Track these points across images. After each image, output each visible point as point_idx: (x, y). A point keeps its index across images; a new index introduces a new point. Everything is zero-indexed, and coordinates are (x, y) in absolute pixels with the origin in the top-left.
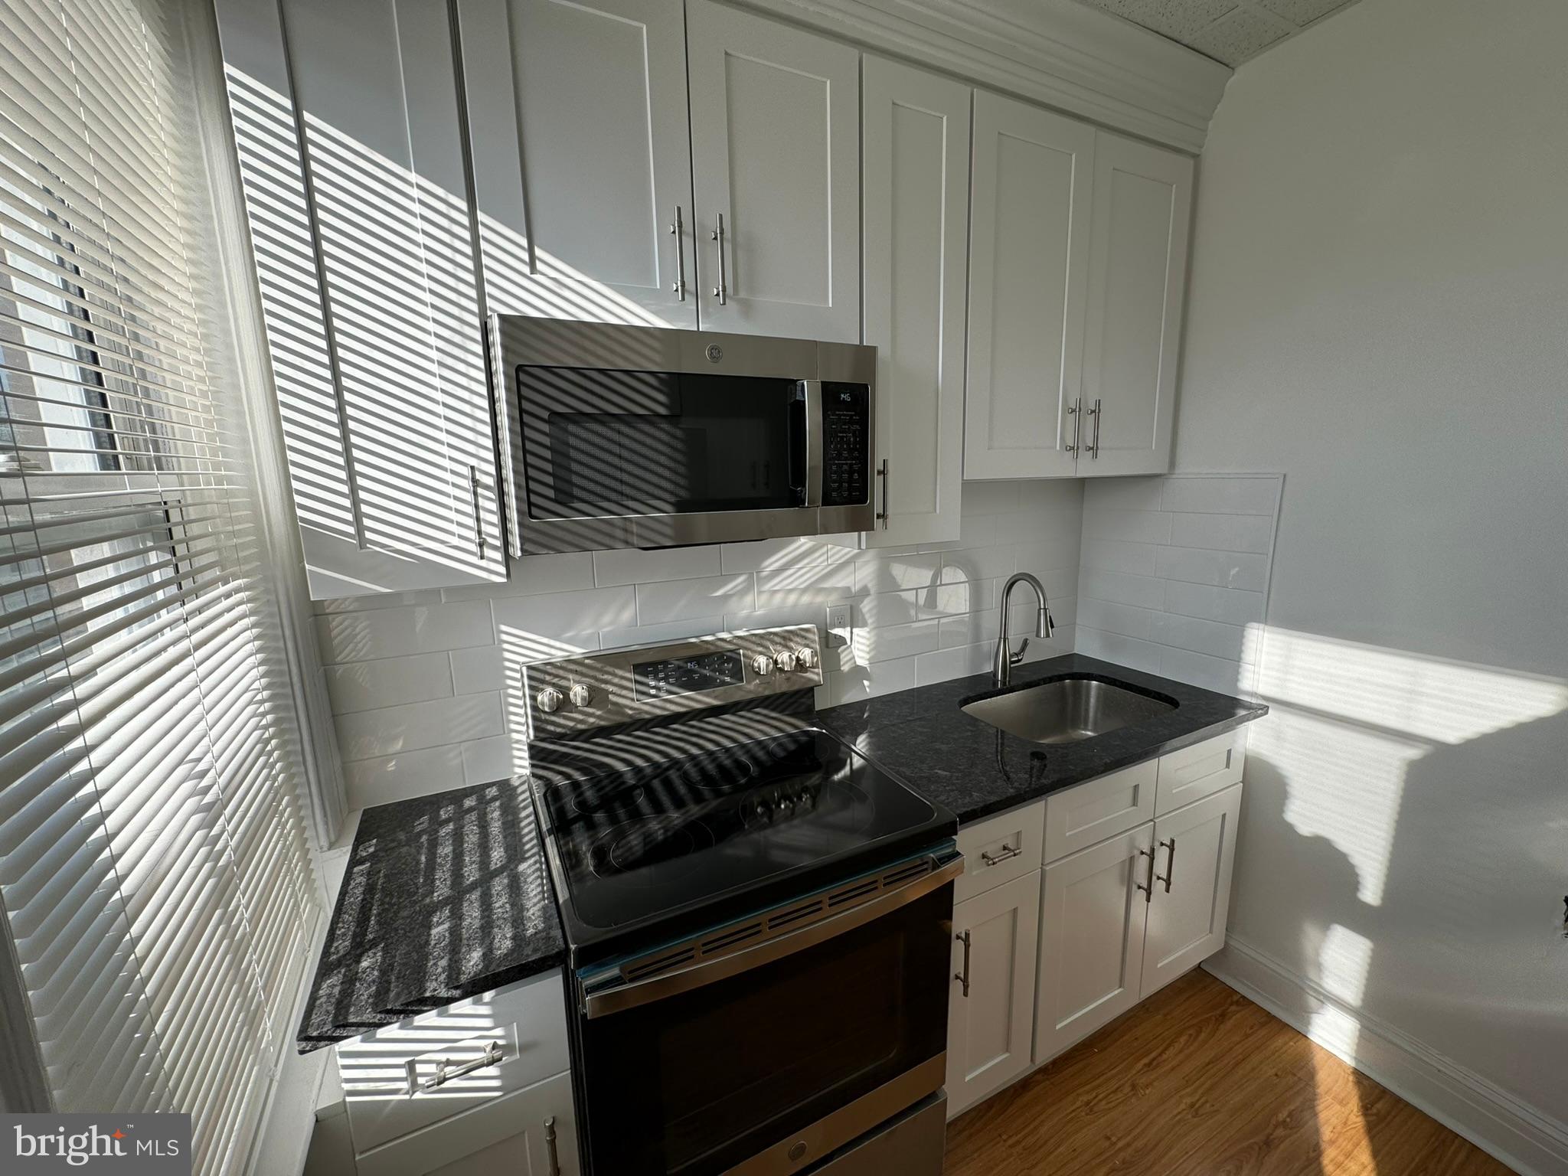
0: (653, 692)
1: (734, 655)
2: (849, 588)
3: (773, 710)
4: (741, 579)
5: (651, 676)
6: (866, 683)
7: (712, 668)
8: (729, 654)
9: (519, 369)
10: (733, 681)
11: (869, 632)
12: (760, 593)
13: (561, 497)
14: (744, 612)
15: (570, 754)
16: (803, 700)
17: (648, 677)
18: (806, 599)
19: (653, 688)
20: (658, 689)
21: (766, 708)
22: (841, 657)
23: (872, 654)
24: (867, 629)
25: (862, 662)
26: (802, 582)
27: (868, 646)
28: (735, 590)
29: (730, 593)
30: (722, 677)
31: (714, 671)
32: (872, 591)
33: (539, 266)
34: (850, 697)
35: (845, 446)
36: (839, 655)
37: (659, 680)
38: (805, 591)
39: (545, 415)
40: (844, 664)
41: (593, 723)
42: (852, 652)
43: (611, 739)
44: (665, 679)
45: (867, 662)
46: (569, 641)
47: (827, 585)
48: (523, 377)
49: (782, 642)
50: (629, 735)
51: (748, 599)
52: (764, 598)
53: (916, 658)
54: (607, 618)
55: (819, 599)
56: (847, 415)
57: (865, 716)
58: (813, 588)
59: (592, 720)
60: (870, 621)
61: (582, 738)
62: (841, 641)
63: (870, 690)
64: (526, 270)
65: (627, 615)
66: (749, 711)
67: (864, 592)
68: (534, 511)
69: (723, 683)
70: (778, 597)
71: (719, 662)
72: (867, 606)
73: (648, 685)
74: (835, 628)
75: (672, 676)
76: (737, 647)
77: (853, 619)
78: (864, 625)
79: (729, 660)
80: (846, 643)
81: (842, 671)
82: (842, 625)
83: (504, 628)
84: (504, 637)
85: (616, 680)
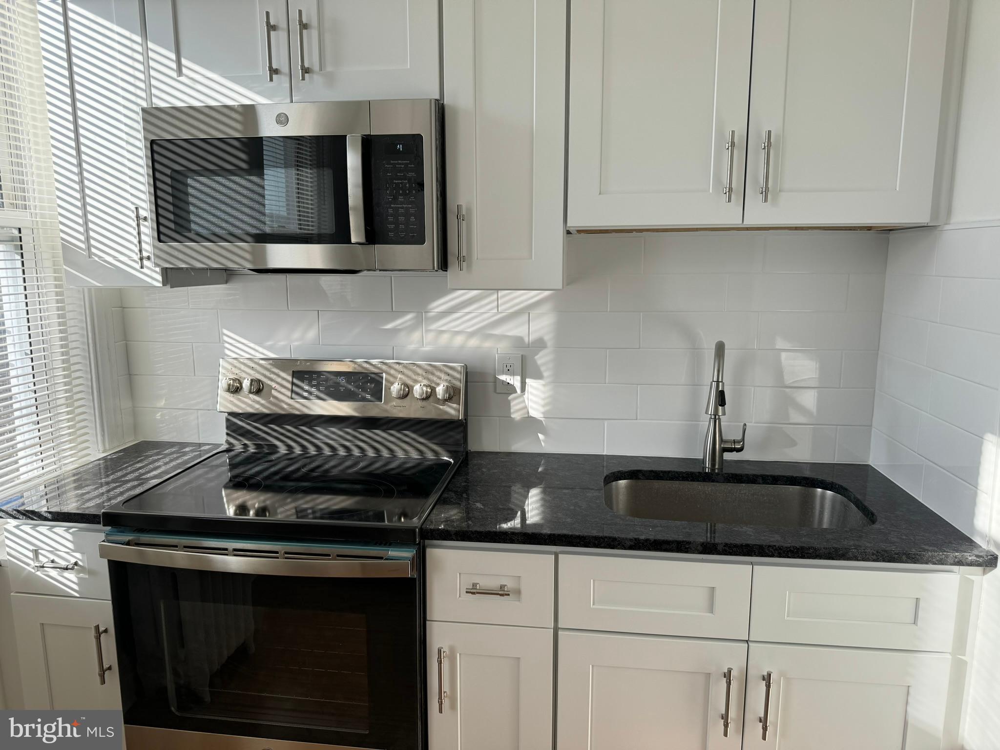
0: (306, 394)
1: (377, 378)
2: (520, 339)
3: (422, 436)
4: (409, 316)
5: (306, 382)
6: (541, 436)
7: (357, 384)
8: (373, 376)
9: (153, 142)
10: (373, 399)
11: (544, 385)
12: (427, 331)
13: (179, 229)
14: (412, 347)
15: (252, 432)
16: (451, 433)
17: (303, 382)
18: (473, 342)
19: (306, 391)
20: (310, 393)
21: (414, 432)
22: (512, 404)
23: (547, 408)
24: (541, 382)
25: (536, 412)
26: (471, 326)
27: (543, 399)
28: (404, 326)
29: (399, 327)
30: (363, 394)
31: (358, 387)
32: (549, 344)
33: (184, 70)
34: (521, 446)
35: (401, 192)
36: (509, 402)
37: (312, 386)
38: (472, 335)
39: (168, 172)
40: (515, 412)
41: (258, 409)
42: (524, 401)
43: (283, 428)
44: (317, 387)
45: (542, 416)
46: (269, 349)
47: (498, 331)
48: (156, 148)
49: (424, 374)
50: (296, 428)
51: (416, 335)
52: (430, 336)
53: (606, 423)
54: (296, 335)
55: (488, 344)
56: (402, 164)
57: (540, 469)
58: (482, 332)
59: (257, 406)
60: (546, 374)
61: (262, 421)
62: (511, 388)
63: (545, 444)
64: (174, 74)
65: (312, 334)
66: (399, 431)
67: (540, 344)
68: (162, 237)
69: (364, 399)
70: (445, 338)
71: (363, 381)
72: (543, 359)
73: (302, 389)
74: (503, 374)
75: (322, 385)
76: (380, 372)
77: (526, 369)
78: (538, 376)
79: (373, 380)
80: (516, 392)
81: (513, 419)
82: (509, 371)
83: (225, 331)
84: (226, 338)
85: (279, 380)
